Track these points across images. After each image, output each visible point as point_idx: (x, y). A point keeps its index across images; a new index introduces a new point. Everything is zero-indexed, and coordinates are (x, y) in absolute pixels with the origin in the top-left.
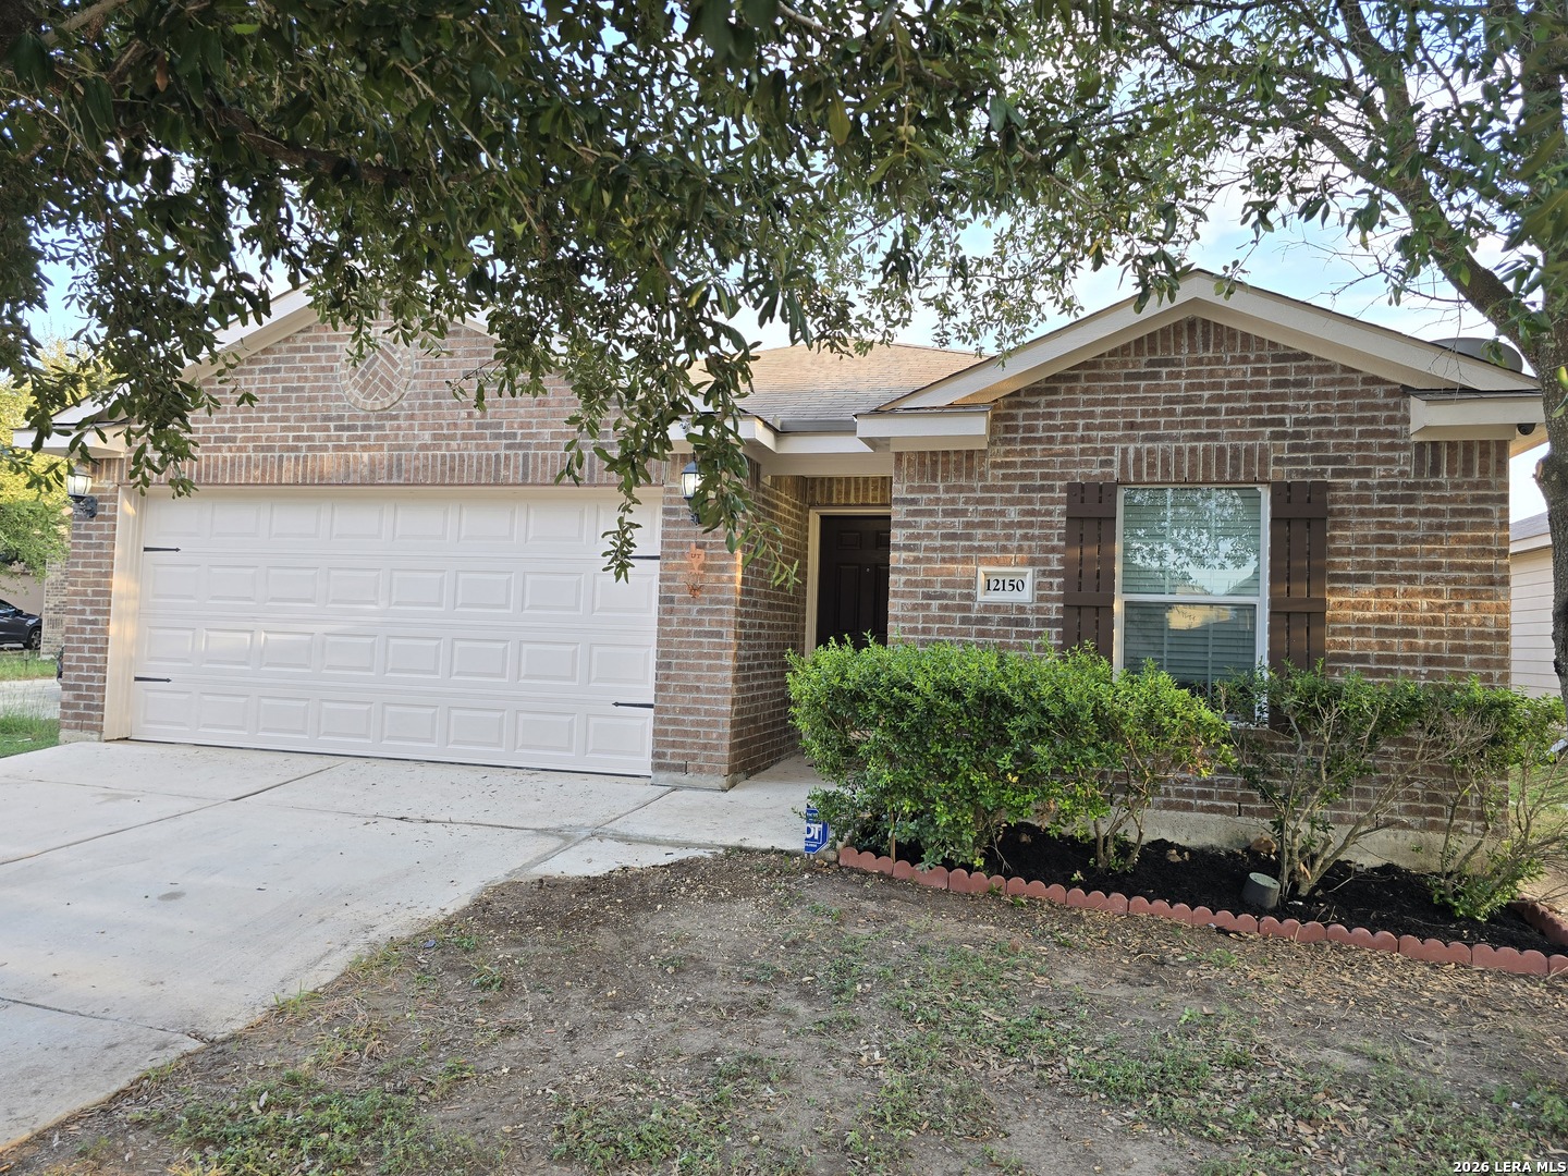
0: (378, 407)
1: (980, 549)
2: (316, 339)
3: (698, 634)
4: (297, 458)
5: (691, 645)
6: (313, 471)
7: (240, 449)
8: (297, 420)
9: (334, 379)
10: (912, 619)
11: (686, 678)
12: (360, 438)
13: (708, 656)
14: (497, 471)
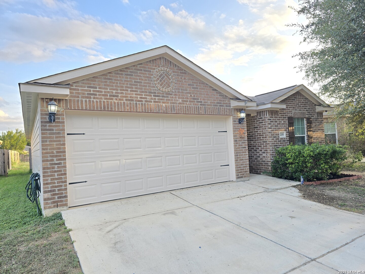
0: (167, 91)
1: (280, 128)
2: (145, 68)
3: (242, 148)
4: (142, 104)
5: (241, 150)
6: (148, 108)
7: (120, 100)
8: (140, 92)
9: (152, 81)
10: (272, 142)
11: (241, 157)
12: (162, 99)
13: (244, 152)
14: (199, 111)
